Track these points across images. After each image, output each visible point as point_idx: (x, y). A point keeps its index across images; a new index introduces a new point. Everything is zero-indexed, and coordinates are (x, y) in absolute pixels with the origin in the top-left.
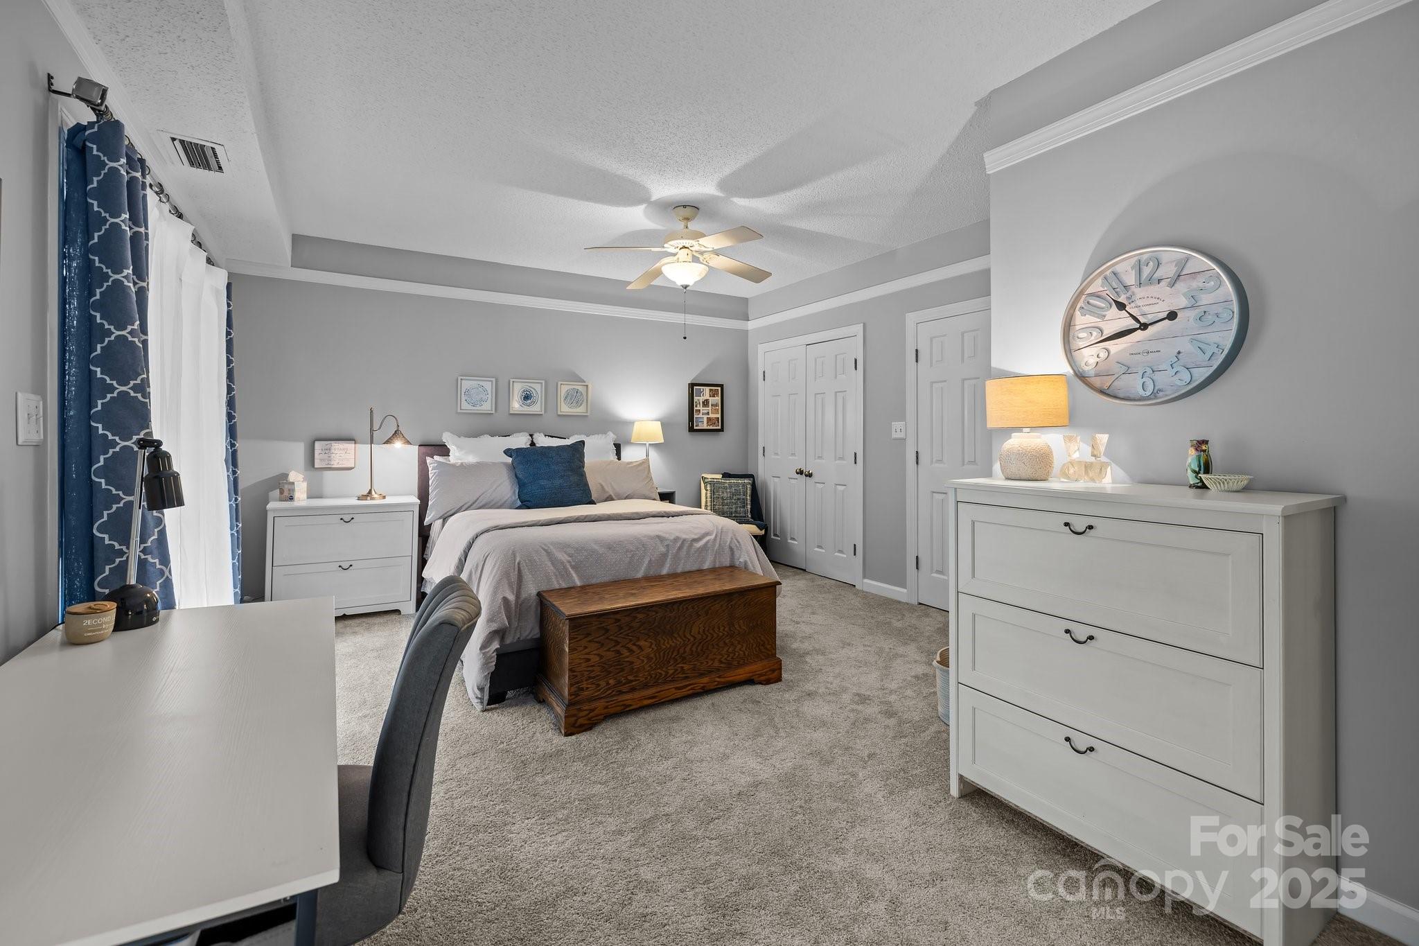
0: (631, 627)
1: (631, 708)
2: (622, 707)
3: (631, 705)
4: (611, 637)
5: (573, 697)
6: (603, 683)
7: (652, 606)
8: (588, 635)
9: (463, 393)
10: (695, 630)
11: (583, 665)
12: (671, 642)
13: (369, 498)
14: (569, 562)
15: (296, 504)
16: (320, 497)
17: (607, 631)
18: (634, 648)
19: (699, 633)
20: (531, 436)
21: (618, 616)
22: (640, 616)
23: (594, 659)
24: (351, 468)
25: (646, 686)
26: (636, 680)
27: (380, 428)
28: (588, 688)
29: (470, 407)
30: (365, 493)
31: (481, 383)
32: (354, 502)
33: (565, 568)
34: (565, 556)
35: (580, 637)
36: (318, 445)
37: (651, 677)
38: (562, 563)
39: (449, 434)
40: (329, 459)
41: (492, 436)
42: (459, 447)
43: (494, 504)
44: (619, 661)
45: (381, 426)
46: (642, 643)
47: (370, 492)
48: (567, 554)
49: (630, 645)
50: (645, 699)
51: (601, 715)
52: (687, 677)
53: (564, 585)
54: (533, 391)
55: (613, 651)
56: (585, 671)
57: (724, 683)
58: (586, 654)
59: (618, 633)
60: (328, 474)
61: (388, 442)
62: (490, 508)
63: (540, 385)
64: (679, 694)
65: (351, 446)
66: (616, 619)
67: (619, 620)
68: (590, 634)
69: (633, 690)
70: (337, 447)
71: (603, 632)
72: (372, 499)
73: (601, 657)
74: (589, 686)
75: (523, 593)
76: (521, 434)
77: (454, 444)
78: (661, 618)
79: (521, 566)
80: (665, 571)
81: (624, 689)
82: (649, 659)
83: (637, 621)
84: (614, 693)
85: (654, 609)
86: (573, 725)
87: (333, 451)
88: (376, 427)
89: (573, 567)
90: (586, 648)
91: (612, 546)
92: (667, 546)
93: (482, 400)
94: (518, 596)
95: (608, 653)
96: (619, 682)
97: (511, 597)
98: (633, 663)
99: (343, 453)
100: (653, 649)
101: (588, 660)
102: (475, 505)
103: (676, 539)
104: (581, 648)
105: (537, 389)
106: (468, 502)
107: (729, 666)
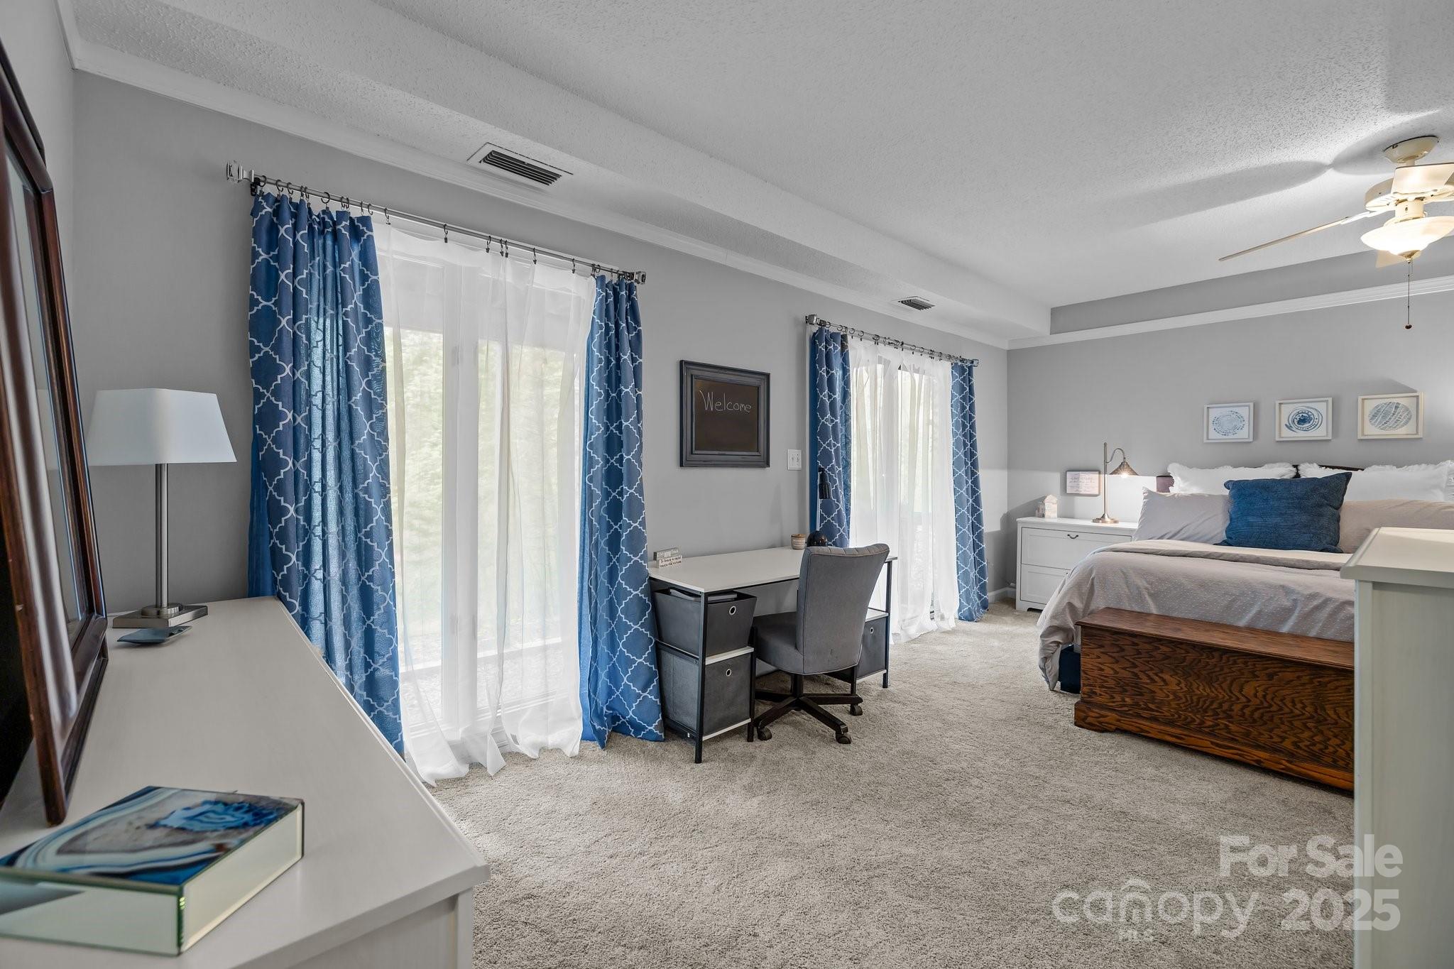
0: (1151, 656)
1: (1149, 735)
2: (1138, 729)
3: (1149, 733)
4: (1127, 658)
5: (1086, 696)
6: (1118, 698)
7: (1181, 643)
8: (1101, 646)
9: (1211, 422)
10: (1249, 690)
11: (1096, 672)
12: (1208, 691)
13: (1101, 521)
14: (1147, 589)
15: (1046, 520)
16: (1072, 517)
17: (1123, 650)
18: (1156, 678)
19: (1256, 696)
20: (1296, 466)
21: (1135, 640)
22: (1164, 649)
23: (1108, 671)
24: (1096, 496)
25: (1171, 723)
26: (1157, 711)
27: (1111, 460)
28: (1101, 695)
29: (1219, 436)
30: (1099, 517)
31: (1234, 409)
32: (1090, 523)
33: (1140, 593)
34: (1144, 582)
35: (1092, 646)
36: (1068, 474)
37: (1180, 717)
38: (1138, 588)
39: (1177, 465)
40: (1078, 486)
41: (1235, 467)
42: (1184, 478)
43: (1201, 537)
44: (1136, 684)
45: (1112, 458)
46: (1167, 677)
47: (1103, 517)
48: (1147, 582)
49: (1150, 673)
50: (1169, 735)
51: (1115, 725)
52: (1233, 740)
53: (1137, 609)
54: (1313, 412)
55: (1130, 671)
56: (1100, 679)
57: (1300, 773)
58: (1099, 663)
59: (1136, 656)
60: (1078, 499)
61: (1114, 472)
62: (1195, 541)
63: (1325, 404)
64: (1218, 751)
65: (1095, 476)
66: (1133, 643)
67: (1137, 645)
68: (1103, 647)
69: (1155, 719)
70: (1084, 476)
71: (1118, 649)
72: (1104, 522)
73: (1116, 672)
74: (1102, 693)
75: (1092, 605)
76: (1278, 464)
77: (1180, 476)
78: (1194, 659)
79: (1095, 581)
80: (1285, 629)
81: (1145, 714)
82: (1177, 698)
83: (1159, 652)
84: (1130, 712)
85: (1184, 646)
86: (1084, 719)
87: (1081, 480)
88: (1108, 460)
89: (1151, 595)
90: (1099, 657)
91: (1205, 584)
92: (1295, 600)
93: (1235, 428)
94: (1087, 605)
95: (1123, 671)
96: (1137, 704)
97: (1078, 604)
98: (1155, 693)
99: (1089, 482)
100: (1182, 688)
101: (1102, 670)
102: (1179, 535)
103: (1313, 596)
104: (1093, 656)
105: (1321, 409)
106: (1171, 532)
107: (1315, 758)
